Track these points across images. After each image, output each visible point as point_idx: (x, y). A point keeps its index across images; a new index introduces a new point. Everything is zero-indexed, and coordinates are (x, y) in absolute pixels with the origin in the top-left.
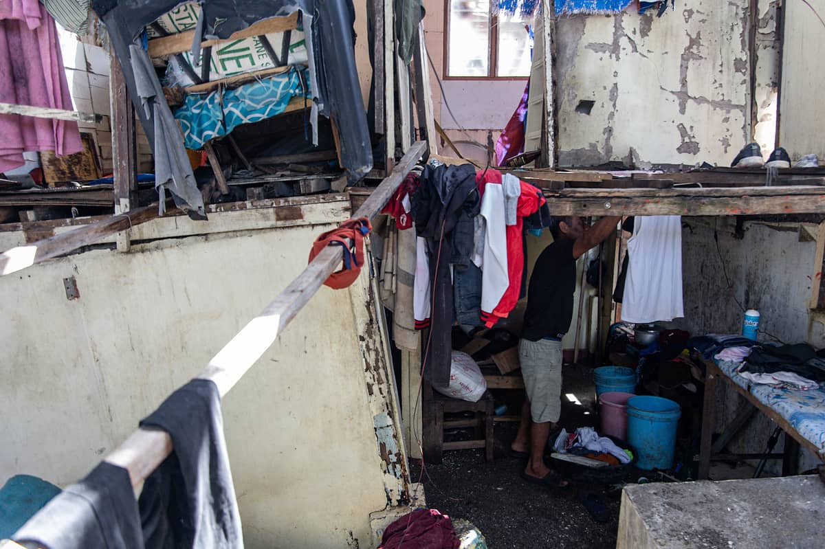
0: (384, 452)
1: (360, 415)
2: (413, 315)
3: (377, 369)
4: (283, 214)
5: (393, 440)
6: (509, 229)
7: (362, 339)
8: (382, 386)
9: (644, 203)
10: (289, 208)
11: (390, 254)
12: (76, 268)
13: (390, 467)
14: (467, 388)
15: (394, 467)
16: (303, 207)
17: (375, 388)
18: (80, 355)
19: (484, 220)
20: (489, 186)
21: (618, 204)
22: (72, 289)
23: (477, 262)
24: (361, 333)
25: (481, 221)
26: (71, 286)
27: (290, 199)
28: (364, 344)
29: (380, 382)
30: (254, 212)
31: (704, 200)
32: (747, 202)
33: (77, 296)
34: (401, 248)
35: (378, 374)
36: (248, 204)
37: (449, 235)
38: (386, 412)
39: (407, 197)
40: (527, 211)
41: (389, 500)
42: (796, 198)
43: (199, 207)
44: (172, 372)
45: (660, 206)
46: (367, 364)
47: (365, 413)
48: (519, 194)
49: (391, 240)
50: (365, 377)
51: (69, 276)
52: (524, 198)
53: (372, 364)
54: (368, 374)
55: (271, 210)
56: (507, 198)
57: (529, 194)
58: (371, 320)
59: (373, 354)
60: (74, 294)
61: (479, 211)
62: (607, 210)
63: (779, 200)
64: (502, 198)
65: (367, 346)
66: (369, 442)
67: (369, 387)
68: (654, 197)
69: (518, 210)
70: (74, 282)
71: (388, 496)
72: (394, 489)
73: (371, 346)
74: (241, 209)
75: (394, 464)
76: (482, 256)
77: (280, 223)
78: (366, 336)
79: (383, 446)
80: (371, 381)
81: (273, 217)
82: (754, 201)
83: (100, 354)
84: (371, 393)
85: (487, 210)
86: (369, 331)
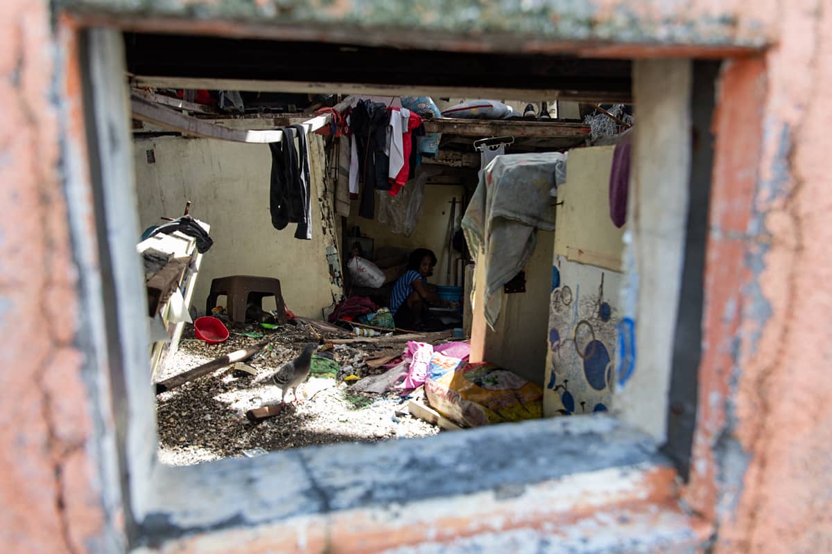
0: (332, 270)
1: (318, 246)
2: (349, 190)
3: (328, 218)
4: (279, 122)
5: (337, 262)
6: (404, 135)
7: (320, 200)
8: (331, 229)
9: (474, 127)
10: (283, 119)
11: (334, 157)
12: (155, 145)
13: (335, 280)
14: (373, 278)
15: (338, 280)
16: (290, 119)
17: (327, 230)
18: (152, 197)
19: (392, 127)
20: (393, 111)
21: (461, 126)
22: (151, 157)
23: (387, 154)
24: (320, 197)
25: (389, 129)
26: (150, 154)
27: (283, 114)
28: (321, 203)
29: (330, 226)
30: (262, 120)
31: (503, 127)
32: (524, 129)
33: (154, 161)
34: (341, 154)
35: (329, 222)
36: (258, 115)
37: (373, 134)
38: (333, 246)
39: (349, 117)
40: (413, 126)
41: (334, 301)
42: (547, 128)
43: (241, 107)
44: (208, 211)
45: (482, 128)
46: (323, 215)
47: (321, 245)
48: (409, 116)
49: (335, 149)
50: (322, 223)
51: (150, 149)
52: (412, 119)
53: (326, 215)
54: (323, 221)
55: (272, 120)
56: (403, 118)
57: (415, 117)
58: (326, 189)
59: (326, 210)
60: (152, 160)
61: (389, 122)
62: (455, 129)
63: (539, 129)
64: (400, 119)
65: (323, 205)
66: (323, 263)
67: (324, 229)
68: (478, 124)
69: (409, 125)
70: (153, 153)
71: (333, 298)
72: (338, 294)
73: (326, 205)
74: (254, 118)
75: (338, 278)
76: (389, 149)
77: (277, 127)
78: (323, 199)
79: (331, 266)
80: (325, 226)
81: (273, 124)
82: (527, 128)
83: (165, 198)
84: (325, 233)
85: (393, 122)
86: (325, 196)
